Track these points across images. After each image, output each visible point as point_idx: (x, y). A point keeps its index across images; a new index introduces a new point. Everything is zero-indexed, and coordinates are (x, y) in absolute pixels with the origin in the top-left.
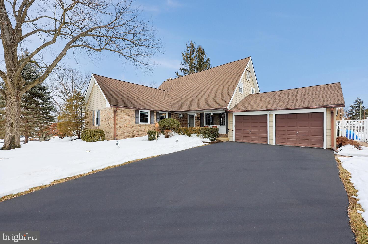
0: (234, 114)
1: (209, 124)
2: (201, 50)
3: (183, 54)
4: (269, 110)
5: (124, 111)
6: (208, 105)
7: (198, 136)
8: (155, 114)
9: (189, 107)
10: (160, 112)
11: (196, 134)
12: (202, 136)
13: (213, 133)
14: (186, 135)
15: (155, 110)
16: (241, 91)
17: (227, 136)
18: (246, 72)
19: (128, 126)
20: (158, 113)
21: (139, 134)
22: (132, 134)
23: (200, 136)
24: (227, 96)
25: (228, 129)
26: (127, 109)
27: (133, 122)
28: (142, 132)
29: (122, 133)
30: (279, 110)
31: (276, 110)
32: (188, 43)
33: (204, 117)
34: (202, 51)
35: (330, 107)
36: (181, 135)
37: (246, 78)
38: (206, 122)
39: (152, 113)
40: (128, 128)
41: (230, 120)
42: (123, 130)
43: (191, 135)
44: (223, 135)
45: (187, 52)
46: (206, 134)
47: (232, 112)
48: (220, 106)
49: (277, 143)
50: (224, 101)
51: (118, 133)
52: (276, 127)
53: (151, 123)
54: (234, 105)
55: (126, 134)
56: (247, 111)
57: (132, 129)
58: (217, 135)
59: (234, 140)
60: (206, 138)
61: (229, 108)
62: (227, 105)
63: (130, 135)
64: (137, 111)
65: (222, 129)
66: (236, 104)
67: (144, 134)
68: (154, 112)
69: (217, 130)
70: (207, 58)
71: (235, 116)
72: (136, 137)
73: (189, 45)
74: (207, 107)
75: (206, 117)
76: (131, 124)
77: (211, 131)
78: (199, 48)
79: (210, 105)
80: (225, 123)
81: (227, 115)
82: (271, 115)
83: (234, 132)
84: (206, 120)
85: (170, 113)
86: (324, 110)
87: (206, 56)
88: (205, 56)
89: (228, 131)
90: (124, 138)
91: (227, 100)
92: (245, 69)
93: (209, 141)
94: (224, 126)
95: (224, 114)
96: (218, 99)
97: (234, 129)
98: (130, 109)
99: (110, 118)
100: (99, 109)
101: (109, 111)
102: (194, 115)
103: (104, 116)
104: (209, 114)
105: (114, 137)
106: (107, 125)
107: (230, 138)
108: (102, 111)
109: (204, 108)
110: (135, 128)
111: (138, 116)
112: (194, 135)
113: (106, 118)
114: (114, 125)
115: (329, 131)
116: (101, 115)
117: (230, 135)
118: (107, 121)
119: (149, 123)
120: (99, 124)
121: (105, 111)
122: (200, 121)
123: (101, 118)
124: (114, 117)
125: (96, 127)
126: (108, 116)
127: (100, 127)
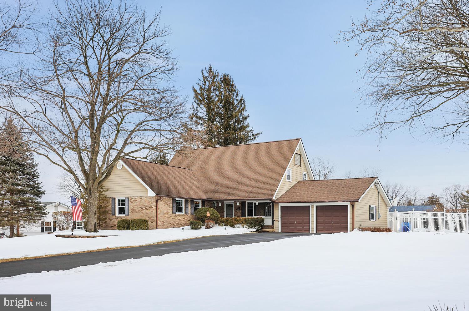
0: (280, 205)
1: (253, 215)
2: (227, 81)
3: (195, 91)
4: (312, 202)
5: (164, 200)
6: (253, 194)
7: (243, 226)
8: (190, 203)
9: (229, 195)
10: (194, 200)
11: (241, 225)
12: (247, 226)
13: (259, 222)
14: (229, 226)
15: (190, 199)
16: (289, 179)
17: (273, 228)
18: (294, 156)
19: (167, 216)
20: (192, 201)
21: (176, 225)
22: (170, 224)
23: (245, 227)
24: (273, 186)
25: (274, 219)
26: (166, 198)
27: (171, 212)
28: (178, 223)
29: (162, 222)
30: (320, 202)
31: (317, 202)
32: (204, 69)
33: (245, 206)
34: (229, 85)
35: (352, 201)
36: (222, 226)
37: (295, 163)
38: (249, 212)
39: (187, 201)
40: (167, 218)
41: (277, 211)
42: (163, 220)
43: (235, 226)
44: (269, 227)
45: (203, 87)
46: (251, 224)
47: (278, 202)
48: (265, 196)
49: (317, 231)
50: (269, 191)
51: (159, 223)
52: (317, 217)
53: (186, 213)
54: (281, 195)
55: (166, 224)
56: (291, 202)
57: (170, 219)
58: (263, 226)
59: (280, 231)
60: (251, 228)
61: (274, 198)
62: (272, 196)
63: (168, 225)
64: (174, 200)
65: (268, 221)
66: (283, 193)
67: (180, 225)
68: (189, 200)
69: (263, 220)
70: (239, 98)
71: (281, 206)
72: (173, 227)
73: (206, 75)
74: (252, 197)
75: (249, 207)
76: (169, 214)
77: (257, 221)
78: (225, 79)
79: (255, 194)
80: (270, 213)
81: (273, 205)
82: (313, 206)
83: (280, 223)
84: (249, 210)
85: (204, 202)
86: (348, 204)
87: (237, 94)
88: (235, 94)
89: (274, 221)
90: (164, 228)
91: (273, 190)
92: (294, 153)
93: (255, 230)
94: (269, 217)
95: (269, 203)
96: (263, 188)
97: (280, 219)
98: (168, 198)
99: (151, 207)
100: (127, 196)
101: (148, 200)
102: (233, 203)
103: (137, 204)
104: (253, 203)
105: (157, 226)
106: (144, 215)
107: (276, 228)
108: (133, 200)
109: (248, 197)
110: (172, 218)
111: (174, 205)
112: (238, 225)
113: (142, 207)
114: (157, 214)
115: (351, 220)
116: (132, 204)
117: (276, 226)
118: (144, 210)
119: (183, 213)
120: (127, 213)
121: (140, 199)
122: (241, 212)
123: (131, 207)
124: (156, 207)
125: (118, 217)
126: (146, 205)
127: (130, 217)
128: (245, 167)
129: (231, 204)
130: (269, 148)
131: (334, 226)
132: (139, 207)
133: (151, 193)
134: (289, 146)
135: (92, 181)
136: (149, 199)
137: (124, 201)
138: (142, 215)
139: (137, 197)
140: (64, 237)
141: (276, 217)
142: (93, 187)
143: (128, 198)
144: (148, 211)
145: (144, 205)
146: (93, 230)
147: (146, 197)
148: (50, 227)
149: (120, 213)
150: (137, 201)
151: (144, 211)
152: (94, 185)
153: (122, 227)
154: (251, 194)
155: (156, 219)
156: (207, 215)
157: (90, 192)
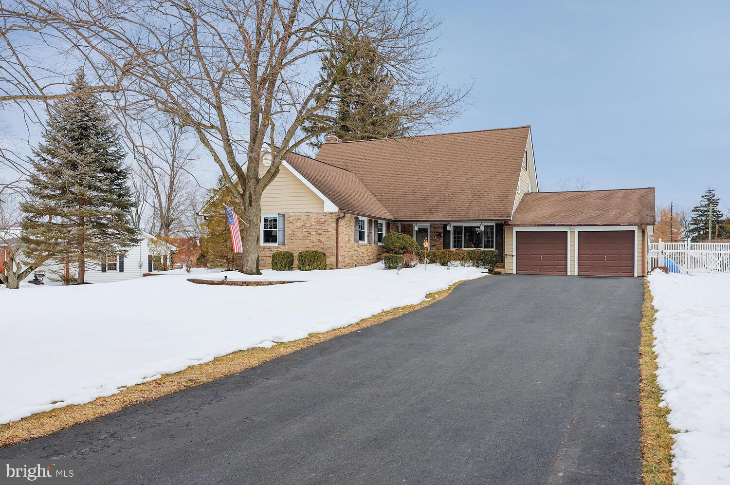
0: (516, 229)
1: (461, 245)
4: (571, 226)
6: (474, 212)
7: (462, 265)
8: (373, 225)
10: (379, 221)
11: (459, 262)
12: (472, 264)
14: (437, 263)
15: (374, 218)
17: (503, 266)
19: (348, 246)
20: (376, 222)
21: (359, 261)
22: (352, 261)
24: (505, 199)
25: (506, 253)
26: (348, 216)
27: (353, 240)
28: (360, 258)
29: (343, 257)
30: (585, 225)
31: (581, 225)
33: (450, 234)
35: (642, 225)
38: (454, 242)
39: (370, 222)
40: (348, 250)
41: (509, 239)
42: (344, 253)
43: (449, 263)
46: (479, 260)
47: (512, 225)
48: (497, 216)
49: (579, 273)
50: (502, 208)
51: (340, 258)
53: (369, 242)
55: (347, 261)
57: (352, 252)
59: (515, 272)
61: (512, 219)
63: (350, 262)
64: (356, 219)
67: (363, 262)
68: (373, 220)
71: (517, 232)
72: (356, 265)
74: (473, 216)
75: (454, 233)
76: (351, 242)
79: (477, 212)
80: (492, 243)
82: (572, 232)
83: (515, 258)
84: (455, 238)
85: (388, 222)
86: (635, 228)
89: (506, 256)
90: (345, 267)
91: (507, 205)
92: (525, 151)
95: (490, 227)
97: (514, 254)
98: (350, 216)
99: (326, 231)
100: (282, 212)
101: (322, 219)
102: (429, 228)
103: (300, 226)
104: (462, 226)
105: (337, 263)
106: (313, 244)
107: (509, 268)
108: (293, 218)
109: (466, 216)
110: (355, 250)
111: (357, 227)
112: (453, 262)
113: (310, 230)
114: (337, 243)
115: (640, 254)
116: (290, 225)
117: (509, 264)
118: (314, 236)
119: (366, 242)
120: (282, 241)
121: (306, 217)
122: (442, 240)
123: (288, 231)
124: (337, 230)
125: (264, 249)
126: (318, 227)
127: (287, 247)
128: (448, 170)
129: (424, 229)
130: (480, 141)
131: (609, 265)
132: (305, 230)
133: (330, 207)
134: (513, 137)
135: (253, 180)
136: (322, 217)
137: (275, 220)
138: (311, 245)
139: (299, 214)
140: (211, 284)
141: (509, 250)
142: (255, 191)
143: (284, 216)
144: (321, 238)
145: (314, 227)
146: (254, 271)
147: (318, 214)
148: (115, 264)
149: (266, 241)
150: (301, 220)
151: (314, 238)
152: (257, 189)
153: (282, 265)
154: (470, 212)
155: (336, 251)
156: (424, 244)
157: (250, 201)
